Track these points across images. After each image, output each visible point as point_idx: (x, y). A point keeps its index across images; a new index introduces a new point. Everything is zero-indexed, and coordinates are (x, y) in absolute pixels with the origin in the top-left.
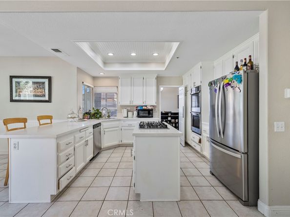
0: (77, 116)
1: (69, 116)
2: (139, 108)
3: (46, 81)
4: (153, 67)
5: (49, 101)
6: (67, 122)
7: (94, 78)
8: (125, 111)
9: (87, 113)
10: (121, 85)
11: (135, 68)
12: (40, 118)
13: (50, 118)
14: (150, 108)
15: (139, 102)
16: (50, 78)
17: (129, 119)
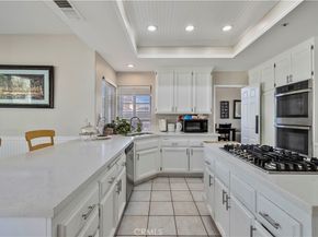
0: (95, 131)
1: (84, 131)
2: (185, 118)
3: (46, 73)
4: (209, 54)
5: (51, 106)
6: (80, 140)
7: (118, 74)
8: (163, 122)
9: (108, 126)
10: (160, 84)
11: (182, 54)
12: (30, 136)
13: (51, 134)
14: (203, 118)
15: (185, 109)
16: (51, 70)
17: (169, 134)
